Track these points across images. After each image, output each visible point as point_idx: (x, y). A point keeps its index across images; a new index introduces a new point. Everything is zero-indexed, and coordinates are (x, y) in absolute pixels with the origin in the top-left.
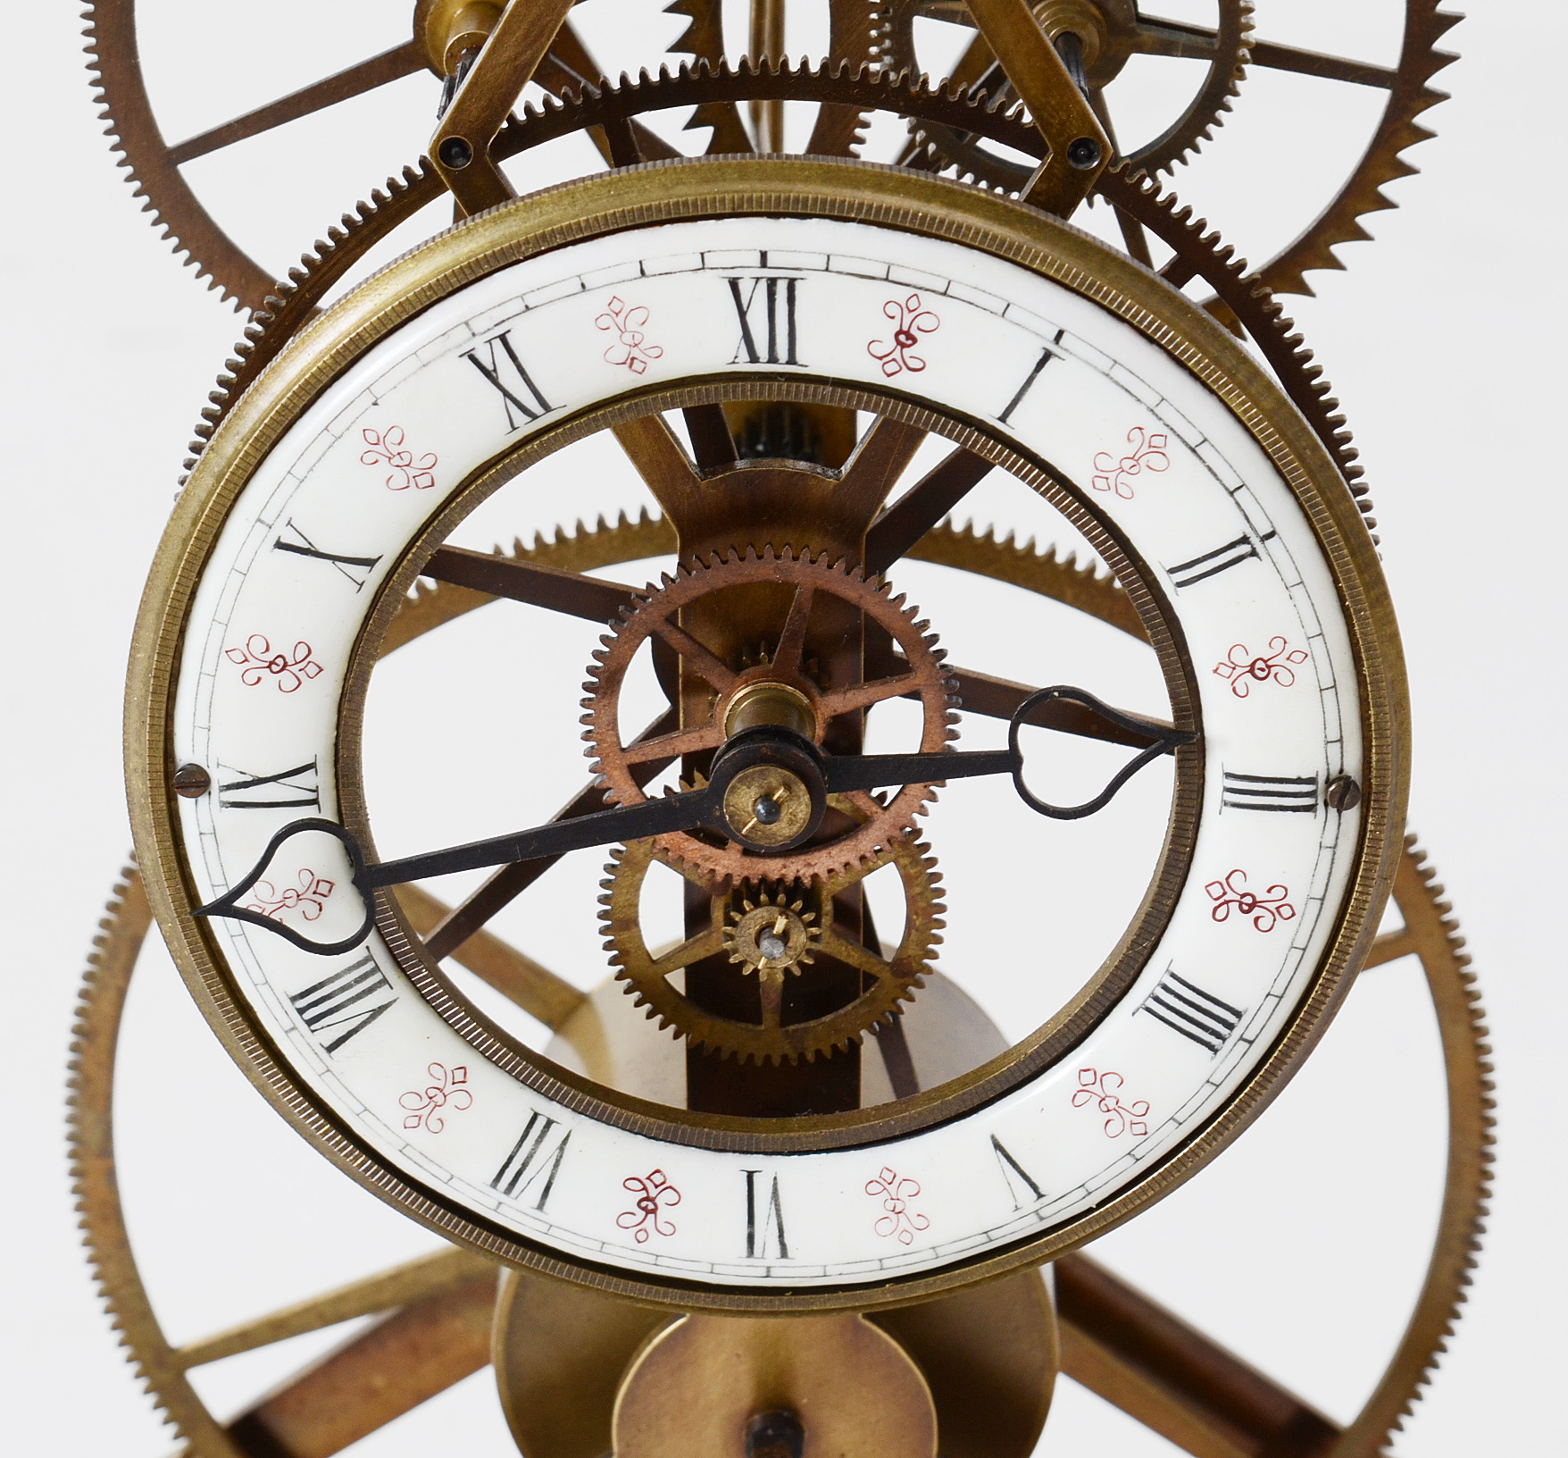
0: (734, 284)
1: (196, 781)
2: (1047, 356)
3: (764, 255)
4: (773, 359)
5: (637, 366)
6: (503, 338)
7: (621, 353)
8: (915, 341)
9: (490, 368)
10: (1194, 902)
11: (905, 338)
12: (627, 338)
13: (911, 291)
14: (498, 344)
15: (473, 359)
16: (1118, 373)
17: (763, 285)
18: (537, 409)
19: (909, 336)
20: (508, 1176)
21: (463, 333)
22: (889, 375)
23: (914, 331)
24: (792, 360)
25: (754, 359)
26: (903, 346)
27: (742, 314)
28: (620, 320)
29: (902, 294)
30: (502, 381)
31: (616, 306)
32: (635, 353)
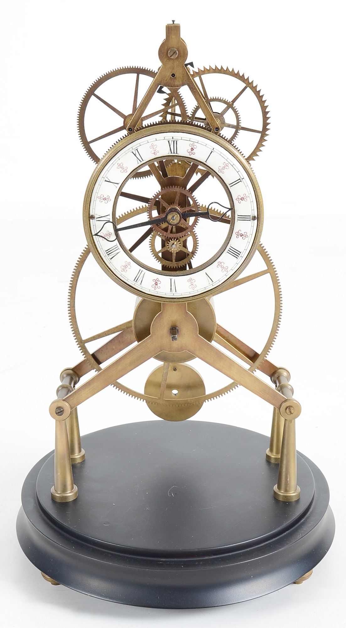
0: (169, 142)
1: (92, 217)
2: (212, 152)
3: (173, 137)
4: (174, 153)
5: (155, 154)
6: (137, 150)
7: (153, 152)
8: (193, 150)
9: (135, 154)
10: (234, 235)
11: (192, 149)
12: (154, 149)
13: (193, 142)
14: (136, 150)
15: (133, 153)
16: (221, 154)
17: (173, 142)
18: (141, 160)
19: (193, 149)
20: (136, 280)
21: (132, 149)
22: (190, 155)
23: (193, 148)
24: (177, 153)
25: (171, 153)
26: (192, 150)
27: (170, 146)
28: (153, 147)
29: (192, 143)
30: (137, 156)
31: (152, 145)
32: (155, 152)
